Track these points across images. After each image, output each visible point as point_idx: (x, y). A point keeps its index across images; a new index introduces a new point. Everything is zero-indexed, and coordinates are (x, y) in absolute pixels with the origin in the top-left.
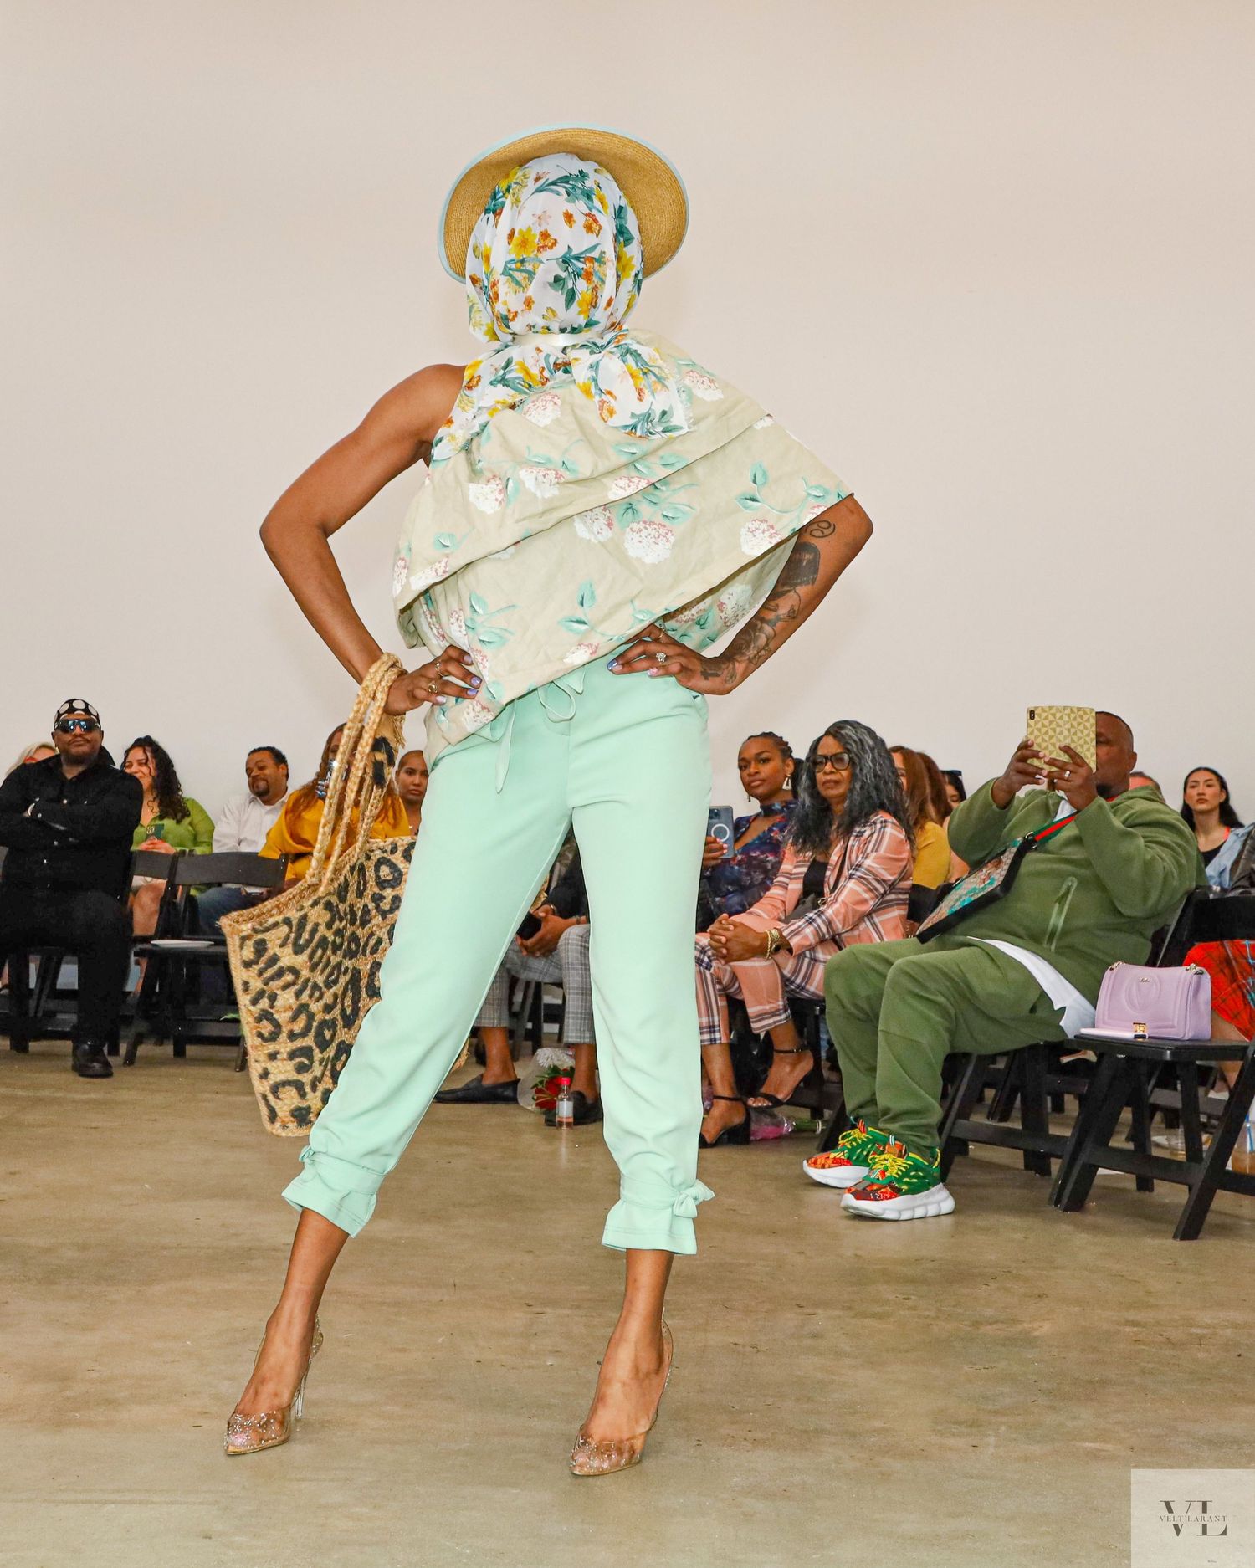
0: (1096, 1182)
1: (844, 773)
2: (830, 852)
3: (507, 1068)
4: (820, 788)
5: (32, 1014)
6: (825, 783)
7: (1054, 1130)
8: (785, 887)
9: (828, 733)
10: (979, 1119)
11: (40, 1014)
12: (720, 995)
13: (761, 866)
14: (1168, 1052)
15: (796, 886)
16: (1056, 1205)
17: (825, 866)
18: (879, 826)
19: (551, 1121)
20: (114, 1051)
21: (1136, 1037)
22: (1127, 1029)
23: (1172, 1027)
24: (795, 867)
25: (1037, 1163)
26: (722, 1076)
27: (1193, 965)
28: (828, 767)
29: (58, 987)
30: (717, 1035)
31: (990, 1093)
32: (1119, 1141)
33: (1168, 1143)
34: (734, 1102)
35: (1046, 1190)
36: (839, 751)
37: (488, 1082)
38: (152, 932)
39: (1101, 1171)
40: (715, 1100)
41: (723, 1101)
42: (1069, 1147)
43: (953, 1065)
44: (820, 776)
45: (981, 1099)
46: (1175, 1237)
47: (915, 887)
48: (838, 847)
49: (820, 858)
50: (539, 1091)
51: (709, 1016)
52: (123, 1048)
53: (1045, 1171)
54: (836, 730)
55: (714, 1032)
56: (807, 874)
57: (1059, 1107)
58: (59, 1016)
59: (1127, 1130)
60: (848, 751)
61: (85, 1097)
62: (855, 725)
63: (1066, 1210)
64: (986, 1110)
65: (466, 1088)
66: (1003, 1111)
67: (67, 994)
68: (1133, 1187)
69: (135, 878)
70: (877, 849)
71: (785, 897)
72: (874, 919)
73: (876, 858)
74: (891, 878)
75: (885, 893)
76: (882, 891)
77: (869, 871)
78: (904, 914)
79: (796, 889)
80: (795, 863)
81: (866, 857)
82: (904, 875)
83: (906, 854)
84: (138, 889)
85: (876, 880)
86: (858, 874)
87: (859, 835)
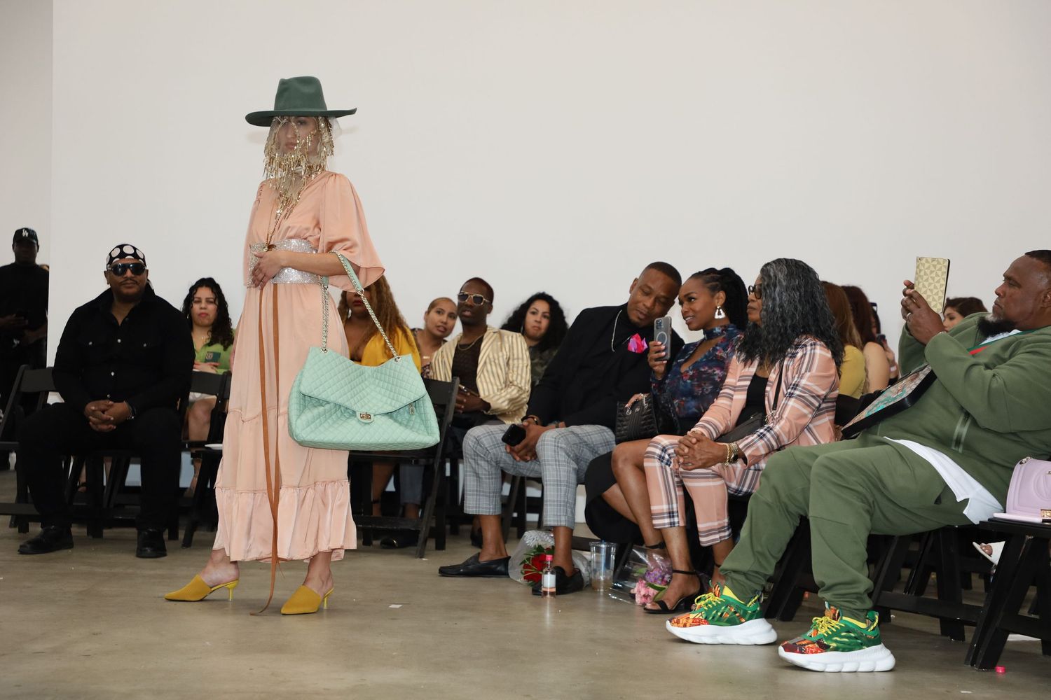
0: (1007, 647)
3: (498, 549)
5: (105, 505)
7: (964, 602)
8: (730, 397)
10: (899, 591)
11: (111, 506)
12: (678, 486)
13: (710, 378)
15: (741, 397)
16: (972, 665)
18: (809, 348)
19: (537, 589)
20: (174, 536)
21: (1044, 521)
22: (1036, 514)
24: (739, 381)
25: (952, 629)
26: (680, 552)
29: (127, 484)
30: (676, 520)
32: (1024, 612)
34: (690, 576)
35: (963, 653)
37: (484, 559)
38: (205, 439)
39: (1013, 638)
40: (674, 574)
41: (680, 575)
42: (983, 615)
43: (877, 546)
45: (899, 577)
47: (840, 397)
48: (775, 367)
50: (526, 567)
51: (669, 504)
52: (181, 535)
53: (960, 637)
55: (673, 517)
56: (750, 386)
57: (968, 585)
58: (127, 507)
59: (1029, 605)
61: (152, 572)
63: (981, 667)
65: (466, 564)
66: (918, 586)
67: (134, 489)
68: (1039, 651)
69: (191, 394)
70: (809, 369)
71: (731, 406)
72: (811, 426)
73: (809, 377)
74: (823, 393)
75: (820, 405)
76: (817, 404)
77: (805, 389)
78: (832, 417)
79: (741, 399)
80: (738, 378)
81: (801, 377)
82: (833, 388)
83: (833, 371)
84: (193, 403)
85: (813, 397)
86: (797, 392)
87: (793, 356)
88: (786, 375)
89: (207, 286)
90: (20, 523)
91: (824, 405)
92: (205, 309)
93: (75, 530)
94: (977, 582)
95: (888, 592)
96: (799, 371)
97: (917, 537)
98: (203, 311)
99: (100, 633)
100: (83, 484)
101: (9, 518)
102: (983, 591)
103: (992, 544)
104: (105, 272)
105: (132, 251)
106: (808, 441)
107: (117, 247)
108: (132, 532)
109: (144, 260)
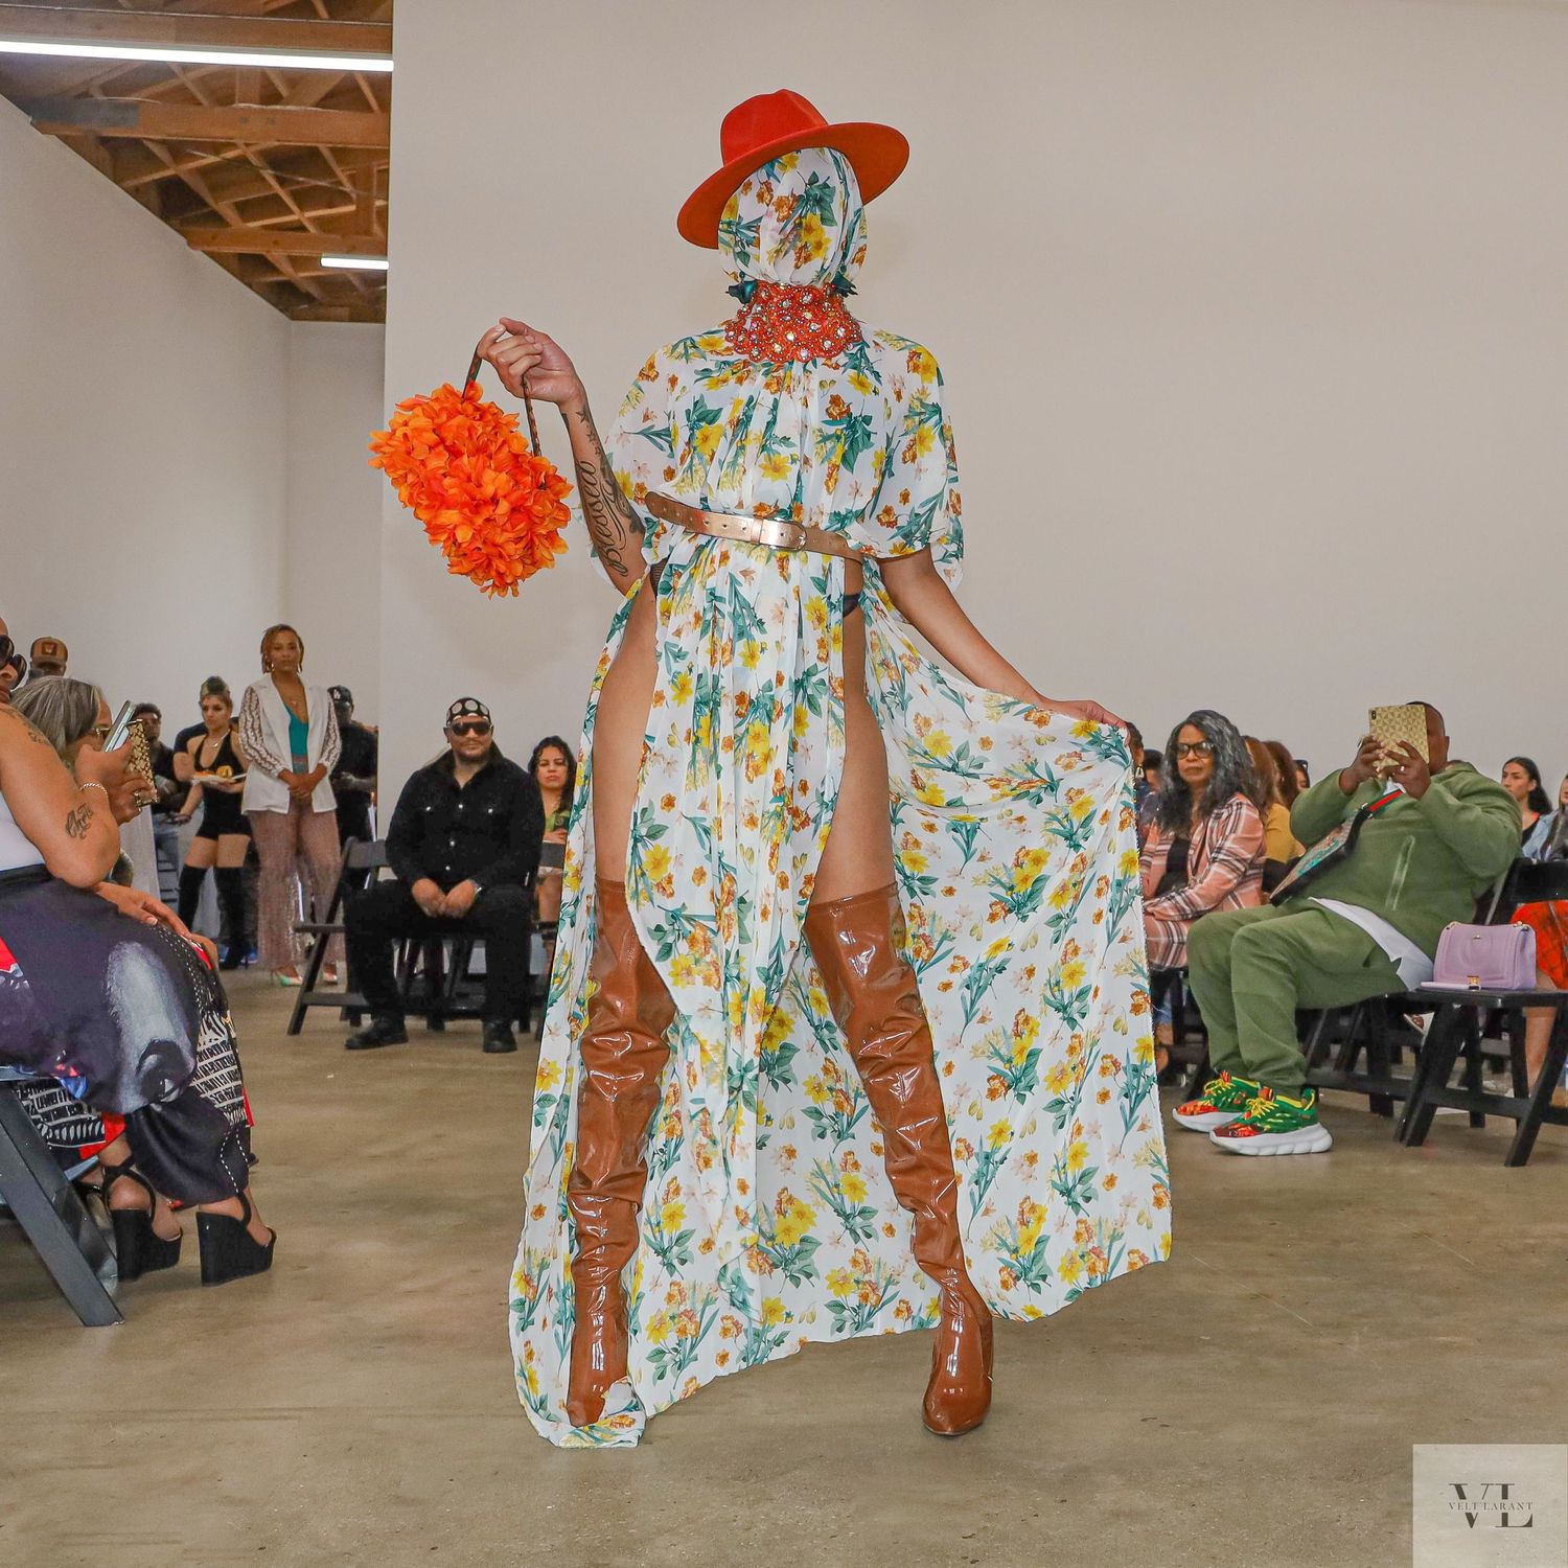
0: (1434, 1121)
1: (1206, 761)
2: (1191, 831)
4: (1183, 774)
5: (447, 995)
6: (1187, 770)
7: (1395, 1076)
8: (1149, 864)
9: (1188, 722)
10: (1326, 1070)
11: (454, 995)
14: (1500, 1000)
15: (1160, 863)
16: (1400, 1141)
17: (1187, 844)
18: (1235, 808)
20: (525, 1028)
21: (1471, 988)
22: (1463, 982)
23: (1502, 978)
24: (1160, 844)
25: (1381, 1106)
27: (1520, 923)
28: (1191, 755)
29: (470, 971)
31: (1335, 1049)
32: (1453, 1084)
33: (1498, 1085)
35: (1390, 1129)
36: (1201, 740)
39: (1440, 1111)
42: (1412, 1088)
43: (1305, 1019)
44: (1182, 763)
45: (1327, 1054)
46: (1506, 1165)
47: (1269, 861)
48: (1199, 829)
49: (1182, 836)
53: (1388, 1113)
54: (1197, 719)
56: (1170, 851)
57: (1397, 1059)
58: (470, 996)
60: (1209, 740)
62: (1214, 715)
63: (1409, 1145)
64: (1333, 1063)
66: (1348, 1062)
67: (477, 978)
68: (1467, 1123)
69: (541, 868)
70: (1234, 830)
71: (1148, 875)
72: (1236, 893)
73: (1234, 839)
74: (1250, 856)
75: (1246, 870)
76: (1243, 869)
77: (1231, 853)
78: (1259, 885)
79: (1160, 865)
80: (1158, 841)
81: (1226, 839)
82: (1261, 851)
83: (1259, 834)
84: (542, 880)
85: (1237, 860)
86: (1221, 856)
87: (1218, 817)
88: (1211, 838)
89: (554, 745)
90: (352, 1014)
91: (1250, 872)
92: (554, 771)
93: (412, 1023)
94: (1408, 1056)
95: (1317, 1070)
96: (1223, 834)
97: (1347, 1011)
98: (552, 774)
99: (445, 1136)
100: (421, 972)
101: (338, 1010)
102: (1414, 1065)
103: (1423, 1016)
104: (445, 730)
105: (475, 708)
106: (1232, 908)
107: (459, 701)
108: (476, 1024)
109: (488, 716)
